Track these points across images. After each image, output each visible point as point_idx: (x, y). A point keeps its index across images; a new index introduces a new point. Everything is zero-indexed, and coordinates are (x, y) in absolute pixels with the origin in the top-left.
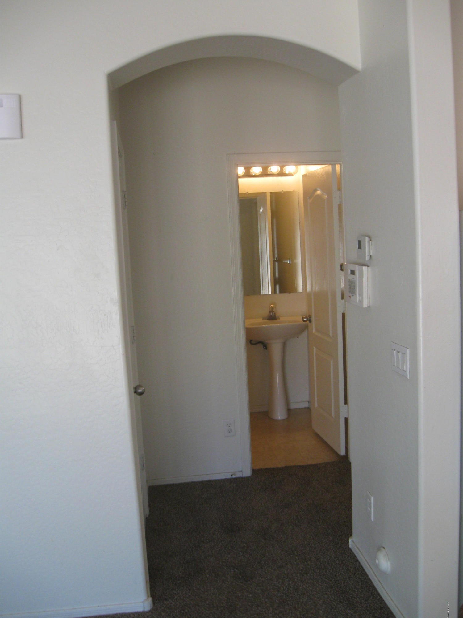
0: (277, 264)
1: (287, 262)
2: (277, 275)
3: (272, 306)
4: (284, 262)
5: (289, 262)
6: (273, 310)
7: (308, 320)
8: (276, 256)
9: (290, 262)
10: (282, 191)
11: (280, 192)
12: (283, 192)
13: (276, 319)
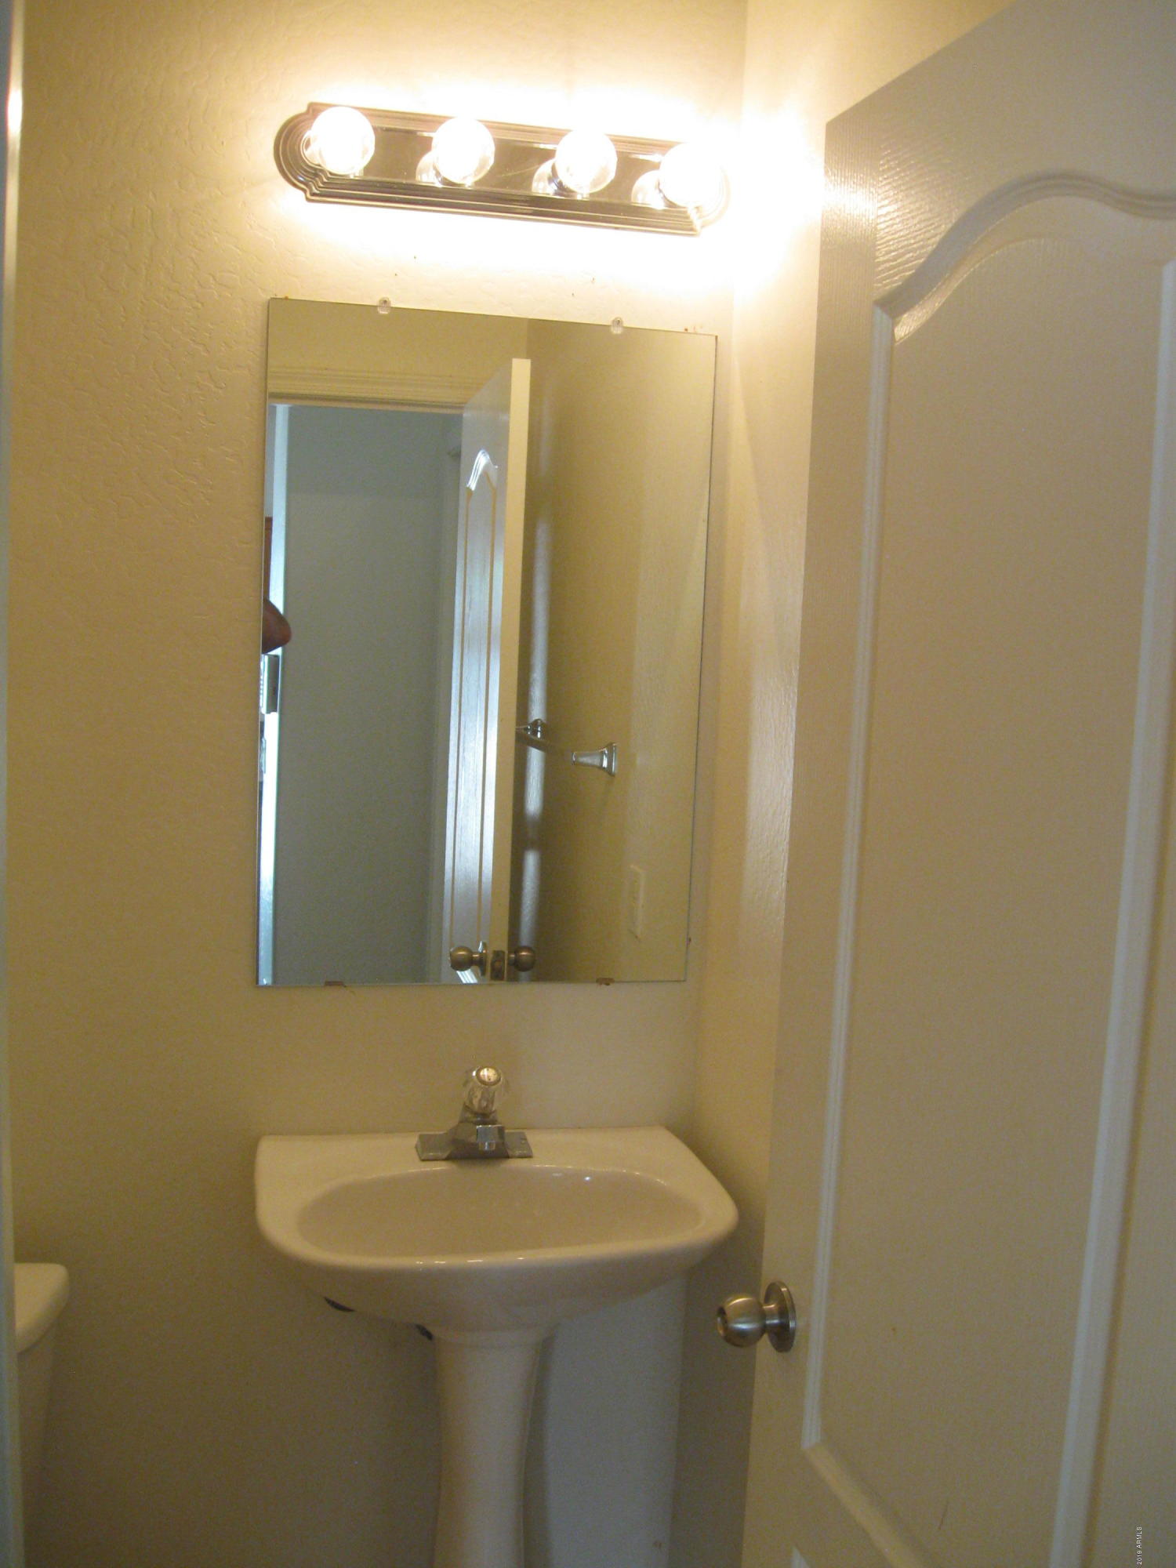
0: (535, 757)
1: (596, 761)
2: (534, 802)
3: (487, 1073)
4: (576, 764)
5: (605, 764)
6: (491, 1101)
7: (764, 1329)
8: (537, 712)
9: (610, 763)
10: (618, 322)
11: (605, 328)
12: (617, 331)
13: (508, 1157)
